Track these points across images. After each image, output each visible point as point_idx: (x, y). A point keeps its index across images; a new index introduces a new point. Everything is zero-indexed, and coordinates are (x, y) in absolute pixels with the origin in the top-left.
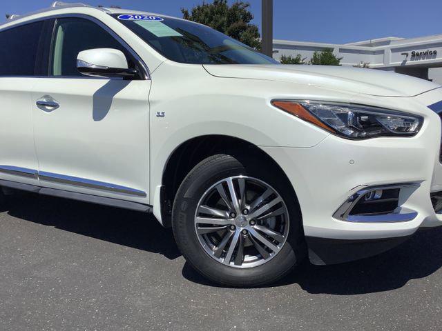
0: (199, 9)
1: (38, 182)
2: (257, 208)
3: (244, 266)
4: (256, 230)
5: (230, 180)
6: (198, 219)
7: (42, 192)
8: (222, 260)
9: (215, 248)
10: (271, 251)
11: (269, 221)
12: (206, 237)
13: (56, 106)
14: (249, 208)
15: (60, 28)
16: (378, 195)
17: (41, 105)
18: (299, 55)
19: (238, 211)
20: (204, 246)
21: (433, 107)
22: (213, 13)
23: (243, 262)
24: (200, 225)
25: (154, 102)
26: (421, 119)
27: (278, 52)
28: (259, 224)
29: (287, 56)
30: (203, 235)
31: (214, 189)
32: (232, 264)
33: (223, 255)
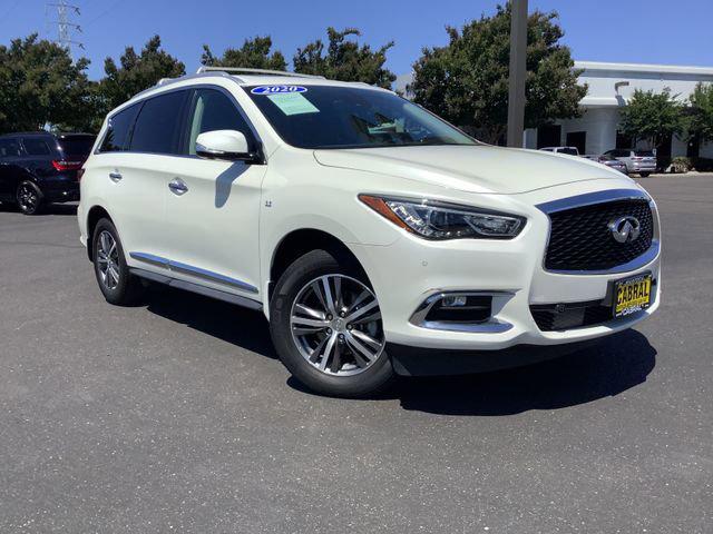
0: (474, 26)
1: (169, 272)
2: (354, 310)
3: (340, 373)
4: (354, 336)
5: (325, 278)
6: (294, 319)
7: (172, 284)
8: (317, 365)
9: (312, 352)
10: (369, 361)
11: (369, 326)
12: (303, 338)
13: (185, 190)
14: (345, 309)
15: (200, 100)
16: (463, 302)
17: (174, 188)
18: (667, 89)
19: (334, 312)
20: (300, 348)
21: (541, 207)
22: (495, 32)
23: (339, 369)
24: (297, 325)
25: (265, 190)
26: (524, 220)
27: (628, 84)
28: (358, 329)
29: (645, 91)
30: (300, 338)
31: (310, 288)
32: (328, 371)
33: (319, 360)
